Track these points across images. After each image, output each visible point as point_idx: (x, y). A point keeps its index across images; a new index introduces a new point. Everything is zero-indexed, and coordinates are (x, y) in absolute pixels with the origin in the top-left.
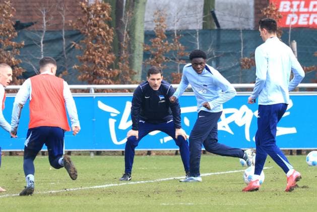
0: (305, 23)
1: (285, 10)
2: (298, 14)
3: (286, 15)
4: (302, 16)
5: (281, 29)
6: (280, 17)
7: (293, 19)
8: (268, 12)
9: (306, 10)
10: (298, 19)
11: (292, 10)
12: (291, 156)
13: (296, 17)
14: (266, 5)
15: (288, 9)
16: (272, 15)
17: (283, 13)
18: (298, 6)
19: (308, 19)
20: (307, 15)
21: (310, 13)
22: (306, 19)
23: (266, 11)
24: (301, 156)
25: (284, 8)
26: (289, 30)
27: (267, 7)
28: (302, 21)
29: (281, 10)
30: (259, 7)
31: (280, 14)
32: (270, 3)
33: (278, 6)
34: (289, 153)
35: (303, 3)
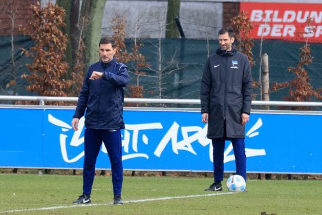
0: (279, 35)
1: (257, 20)
2: (271, 24)
3: (257, 25)
4: (275, 27)
5: (252, 41)
6: (251, 27)
7: (265, 30)
8: (239, 22)
9: (280, 20)
10: (271, 30)
11: (264, 20)
12: (259, 180)
13: (268, 28)
14: (235, 14)
15: (260, 19)
16: (243, 26)
17: (254, 22)
18: (272, 16)
19: (282, 30)
20: (281, 26)
21: (284, 24)
22: (279, 30)
23: (235, 20)
24: (270, 181)
25: (256, 18)
26: (260, 43)
27: (237, 15)
28: (275, 33)
29: (252, 19)
30: (228, 15)
31: (252, 24)
32: (241, 12)
33: (249, 15)
34: (257, 177)
35: (276, 13)
